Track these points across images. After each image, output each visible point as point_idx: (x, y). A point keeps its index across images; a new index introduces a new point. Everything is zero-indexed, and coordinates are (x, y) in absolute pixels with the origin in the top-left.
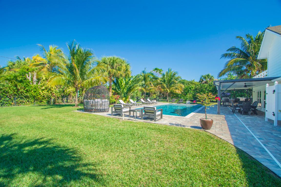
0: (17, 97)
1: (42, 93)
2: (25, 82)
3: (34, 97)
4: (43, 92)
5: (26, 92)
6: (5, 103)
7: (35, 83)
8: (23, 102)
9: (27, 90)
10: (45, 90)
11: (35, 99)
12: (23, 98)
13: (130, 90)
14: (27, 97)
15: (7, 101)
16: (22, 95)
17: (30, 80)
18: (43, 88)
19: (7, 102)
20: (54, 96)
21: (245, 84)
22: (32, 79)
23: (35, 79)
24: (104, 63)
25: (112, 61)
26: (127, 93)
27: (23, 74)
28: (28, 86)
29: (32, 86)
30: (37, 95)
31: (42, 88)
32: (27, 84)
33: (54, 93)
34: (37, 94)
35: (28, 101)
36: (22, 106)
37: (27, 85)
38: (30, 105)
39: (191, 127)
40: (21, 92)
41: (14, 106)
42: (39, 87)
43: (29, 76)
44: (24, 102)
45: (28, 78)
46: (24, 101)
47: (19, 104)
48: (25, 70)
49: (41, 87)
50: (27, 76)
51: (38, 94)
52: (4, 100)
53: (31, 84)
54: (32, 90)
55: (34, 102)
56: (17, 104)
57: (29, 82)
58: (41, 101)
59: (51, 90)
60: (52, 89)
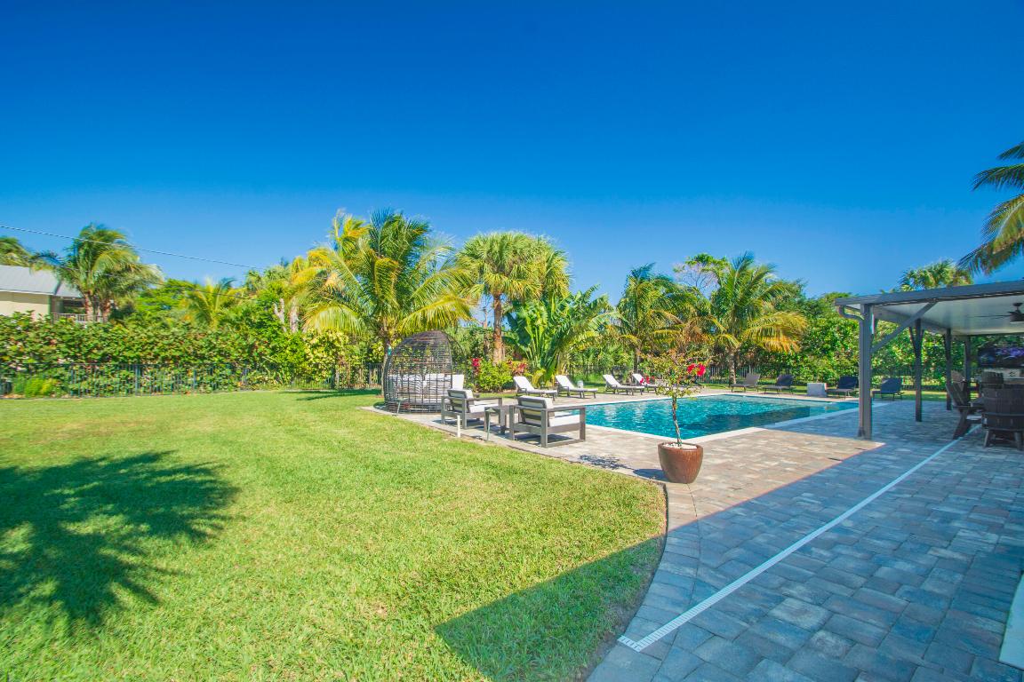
0: (249, 367)
1: (312, 356)
2: (270, 326)
3: (292, 366)
4: (315, 352)
5: (271, 355)
6: (222, 381)
7: (295, 329)
8: (264, 380)
9: (274, 349)
10: (319, 346)
11: (291, 371)
12: (264, 370)
13: (560, 341)
14: (274, 367)
15: (227, 377)
16: (262, 360)
17: (282, 321)
18: (315, 341)
19: (227, 381)
20: (343, 365)
21: (1018, 305)
22: (287, 319)
23: (294, 316)
24: (472, 255)
25: (496, 248)
26: (551, 353)
27: (267, 304)
28: (277, 335)
29: (288, 336)
30: (300, 363)
31: (311, 342)
32: (274, 332)
33: (341, 357)
34: (298, 358)
35: (276, 378)
36: (260, 392)
37: (274, 335)
38: (280, 390)
39: (636, 472)
40: (260, 355)
41: (242, 392)
42: (305, 339)
43: (279, 310)
44: (266, 382)
45: (278, 314)
46: (266, 378)
47: (254, 384)
48: (275, 294)
49: (310, 338)
50: (276, 310)
51: (302, 359)
52: (221, 375)
53: (285, 330)
54: (286, 348)
55: (292, 379)
56: (251, 385)
57: (279, 327)
58: (309, 380)
59: (334, 347)
60: (336, 344)
